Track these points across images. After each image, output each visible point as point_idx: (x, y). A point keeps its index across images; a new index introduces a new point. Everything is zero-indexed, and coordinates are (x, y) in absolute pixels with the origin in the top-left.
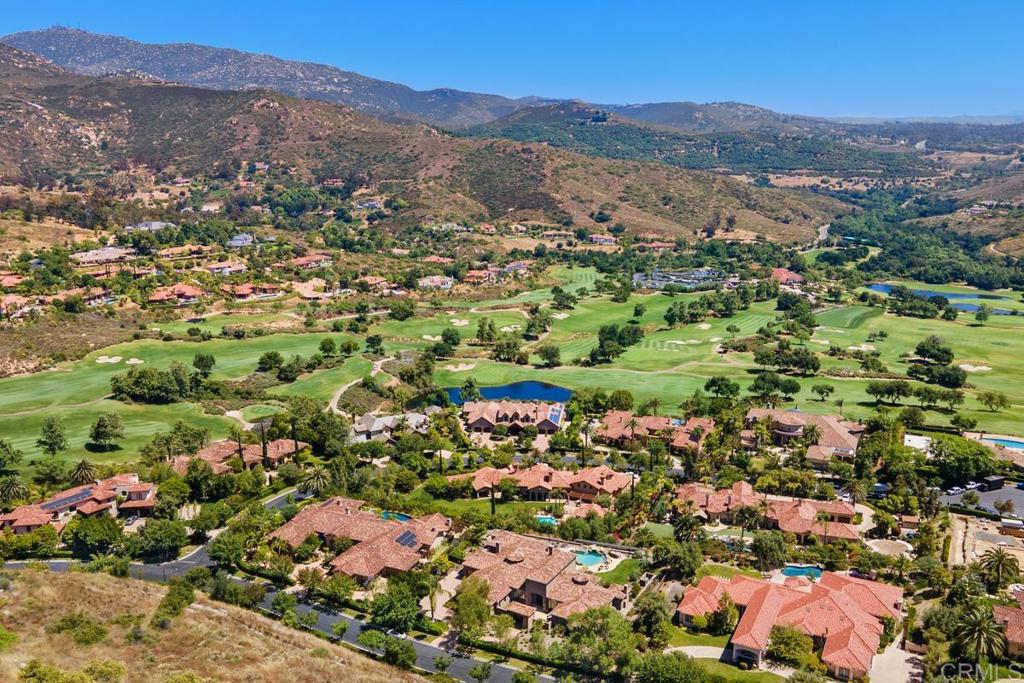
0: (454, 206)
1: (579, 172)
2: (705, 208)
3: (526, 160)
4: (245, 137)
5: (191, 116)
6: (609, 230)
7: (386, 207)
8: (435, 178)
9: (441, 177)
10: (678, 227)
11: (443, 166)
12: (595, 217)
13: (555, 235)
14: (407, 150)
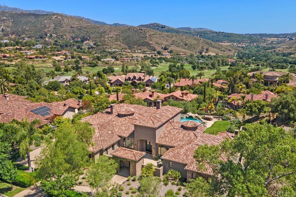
0: (117, 46)
1: (158, 36)
2: (199, 47)
3: (141, 32)
4: (49, 27)
5: (32, 22)
6: (168, 52)
7: (94, 45)
8: (111, 37)
9: (113, 37)
10: (190, 52)
11: (114, 34)
12: (163, 48)
13: (150, 53)
14: (102, 30)
